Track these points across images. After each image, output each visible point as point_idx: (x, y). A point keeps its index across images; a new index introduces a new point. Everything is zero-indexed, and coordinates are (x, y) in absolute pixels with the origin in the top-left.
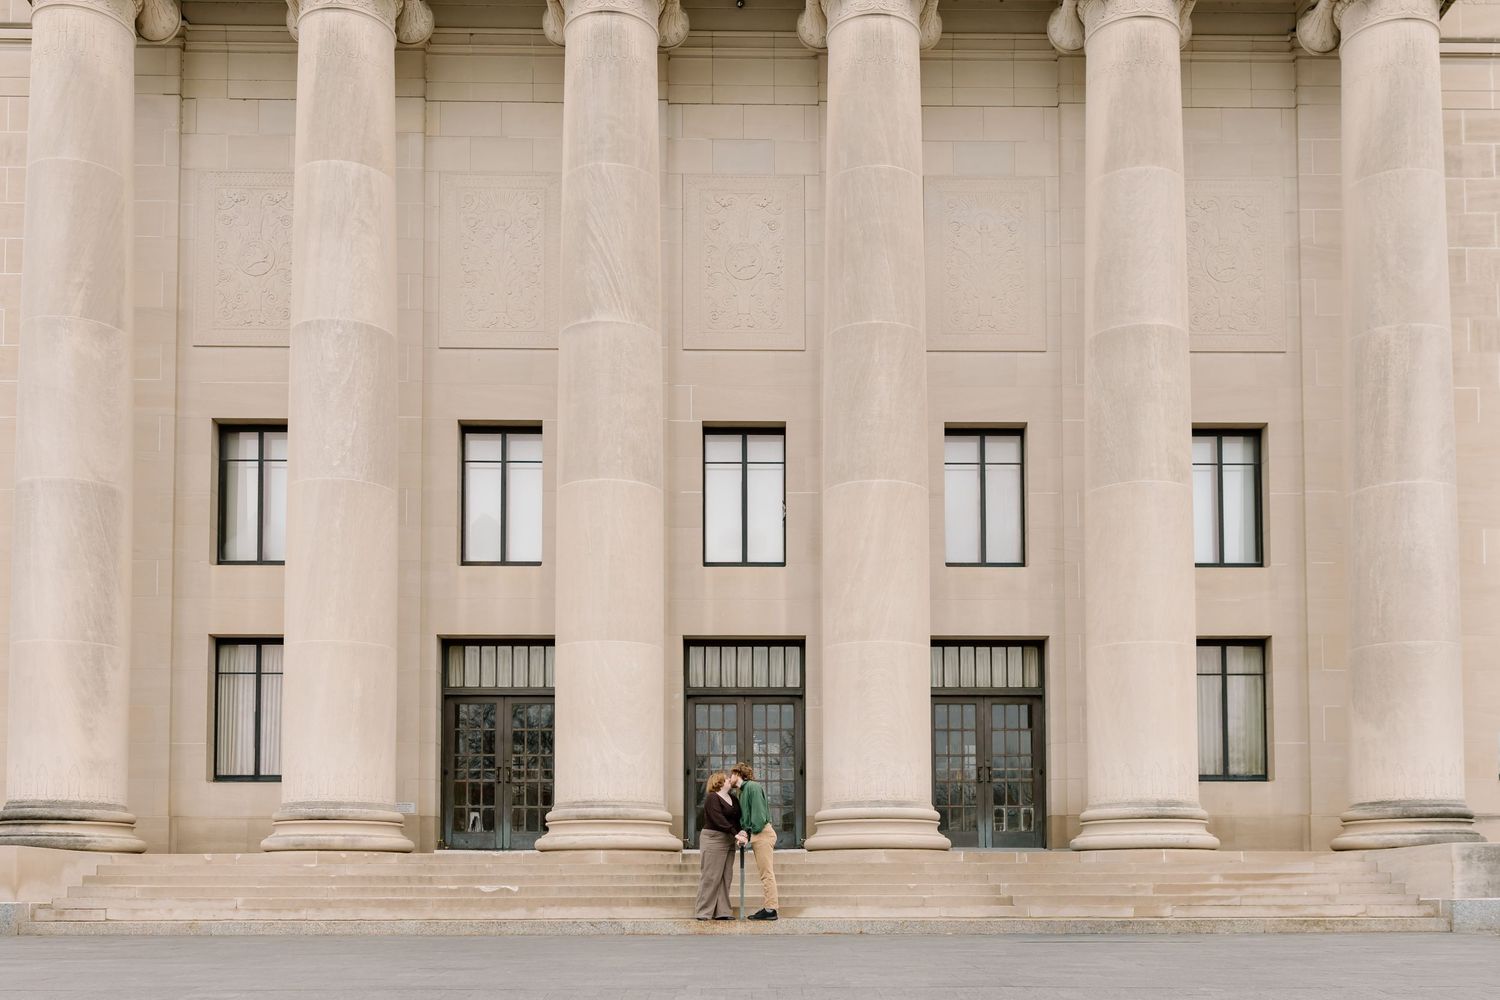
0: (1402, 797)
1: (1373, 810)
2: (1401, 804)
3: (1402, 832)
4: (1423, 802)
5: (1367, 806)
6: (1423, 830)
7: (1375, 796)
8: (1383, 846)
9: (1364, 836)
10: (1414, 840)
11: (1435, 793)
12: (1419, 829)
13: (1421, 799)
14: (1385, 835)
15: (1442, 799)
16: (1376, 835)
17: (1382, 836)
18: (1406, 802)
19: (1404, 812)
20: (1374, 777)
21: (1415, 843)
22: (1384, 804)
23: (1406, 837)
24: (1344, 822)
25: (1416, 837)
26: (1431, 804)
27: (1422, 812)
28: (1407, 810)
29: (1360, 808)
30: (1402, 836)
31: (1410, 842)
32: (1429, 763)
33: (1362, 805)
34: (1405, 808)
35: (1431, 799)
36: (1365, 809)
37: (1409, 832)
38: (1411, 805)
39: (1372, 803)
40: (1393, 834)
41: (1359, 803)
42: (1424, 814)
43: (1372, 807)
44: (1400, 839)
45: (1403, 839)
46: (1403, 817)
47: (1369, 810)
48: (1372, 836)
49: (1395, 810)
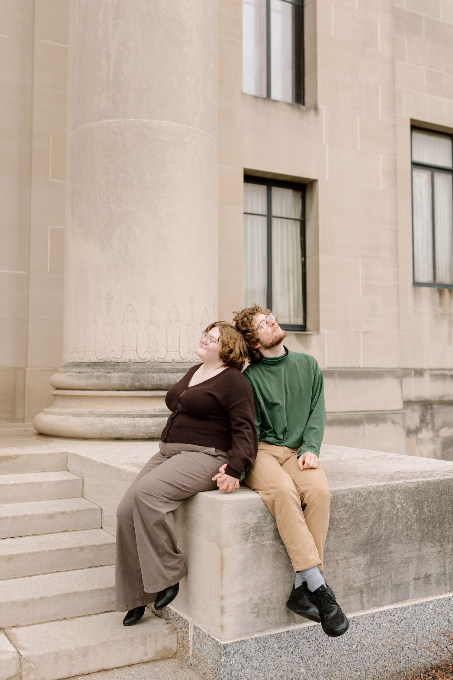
0: (133, 357)
1: (91, 375)
2: (131, 367)
3: (131, 413)
4: (163, 365)
5: (83, 368)
6: (161, 411)
7: (95, 352)
8: (101, 435)
9: (75, 417)
10: (149, 427)
11: (180, 351)
12: (156, 409)
13: (161, 361)
14: (106, 417)
15: (189, 361)
16: (92, 417)
17: (101, 418)
18: (138, 365)
19: (135, 380)
20: (96, 323)
21: (150, 434)
22: (108, 367)
23: (136, 422)
24: (58, 389)
25: (151, 423)
26: (174, 368)
27: (160, 382)
28: (139, 378)
29: (74, 370)
30: (131, 421)
31: (142, 431)
32: (173, 306)
33: (78, 365)
34: (137, 375)
35: (175, 361)
36: (81, 373)
37: (141, 414)
38: (146, 370)
39: (91, 363)
40: (118, 415)
41: (73, 362)
42: (163, 384)
43: (90, 369)
44: (128, 425)
45: (132, 425)
46: (133, 389)
47: (85, 374)
48: (87, 418)
49: (122, 376)
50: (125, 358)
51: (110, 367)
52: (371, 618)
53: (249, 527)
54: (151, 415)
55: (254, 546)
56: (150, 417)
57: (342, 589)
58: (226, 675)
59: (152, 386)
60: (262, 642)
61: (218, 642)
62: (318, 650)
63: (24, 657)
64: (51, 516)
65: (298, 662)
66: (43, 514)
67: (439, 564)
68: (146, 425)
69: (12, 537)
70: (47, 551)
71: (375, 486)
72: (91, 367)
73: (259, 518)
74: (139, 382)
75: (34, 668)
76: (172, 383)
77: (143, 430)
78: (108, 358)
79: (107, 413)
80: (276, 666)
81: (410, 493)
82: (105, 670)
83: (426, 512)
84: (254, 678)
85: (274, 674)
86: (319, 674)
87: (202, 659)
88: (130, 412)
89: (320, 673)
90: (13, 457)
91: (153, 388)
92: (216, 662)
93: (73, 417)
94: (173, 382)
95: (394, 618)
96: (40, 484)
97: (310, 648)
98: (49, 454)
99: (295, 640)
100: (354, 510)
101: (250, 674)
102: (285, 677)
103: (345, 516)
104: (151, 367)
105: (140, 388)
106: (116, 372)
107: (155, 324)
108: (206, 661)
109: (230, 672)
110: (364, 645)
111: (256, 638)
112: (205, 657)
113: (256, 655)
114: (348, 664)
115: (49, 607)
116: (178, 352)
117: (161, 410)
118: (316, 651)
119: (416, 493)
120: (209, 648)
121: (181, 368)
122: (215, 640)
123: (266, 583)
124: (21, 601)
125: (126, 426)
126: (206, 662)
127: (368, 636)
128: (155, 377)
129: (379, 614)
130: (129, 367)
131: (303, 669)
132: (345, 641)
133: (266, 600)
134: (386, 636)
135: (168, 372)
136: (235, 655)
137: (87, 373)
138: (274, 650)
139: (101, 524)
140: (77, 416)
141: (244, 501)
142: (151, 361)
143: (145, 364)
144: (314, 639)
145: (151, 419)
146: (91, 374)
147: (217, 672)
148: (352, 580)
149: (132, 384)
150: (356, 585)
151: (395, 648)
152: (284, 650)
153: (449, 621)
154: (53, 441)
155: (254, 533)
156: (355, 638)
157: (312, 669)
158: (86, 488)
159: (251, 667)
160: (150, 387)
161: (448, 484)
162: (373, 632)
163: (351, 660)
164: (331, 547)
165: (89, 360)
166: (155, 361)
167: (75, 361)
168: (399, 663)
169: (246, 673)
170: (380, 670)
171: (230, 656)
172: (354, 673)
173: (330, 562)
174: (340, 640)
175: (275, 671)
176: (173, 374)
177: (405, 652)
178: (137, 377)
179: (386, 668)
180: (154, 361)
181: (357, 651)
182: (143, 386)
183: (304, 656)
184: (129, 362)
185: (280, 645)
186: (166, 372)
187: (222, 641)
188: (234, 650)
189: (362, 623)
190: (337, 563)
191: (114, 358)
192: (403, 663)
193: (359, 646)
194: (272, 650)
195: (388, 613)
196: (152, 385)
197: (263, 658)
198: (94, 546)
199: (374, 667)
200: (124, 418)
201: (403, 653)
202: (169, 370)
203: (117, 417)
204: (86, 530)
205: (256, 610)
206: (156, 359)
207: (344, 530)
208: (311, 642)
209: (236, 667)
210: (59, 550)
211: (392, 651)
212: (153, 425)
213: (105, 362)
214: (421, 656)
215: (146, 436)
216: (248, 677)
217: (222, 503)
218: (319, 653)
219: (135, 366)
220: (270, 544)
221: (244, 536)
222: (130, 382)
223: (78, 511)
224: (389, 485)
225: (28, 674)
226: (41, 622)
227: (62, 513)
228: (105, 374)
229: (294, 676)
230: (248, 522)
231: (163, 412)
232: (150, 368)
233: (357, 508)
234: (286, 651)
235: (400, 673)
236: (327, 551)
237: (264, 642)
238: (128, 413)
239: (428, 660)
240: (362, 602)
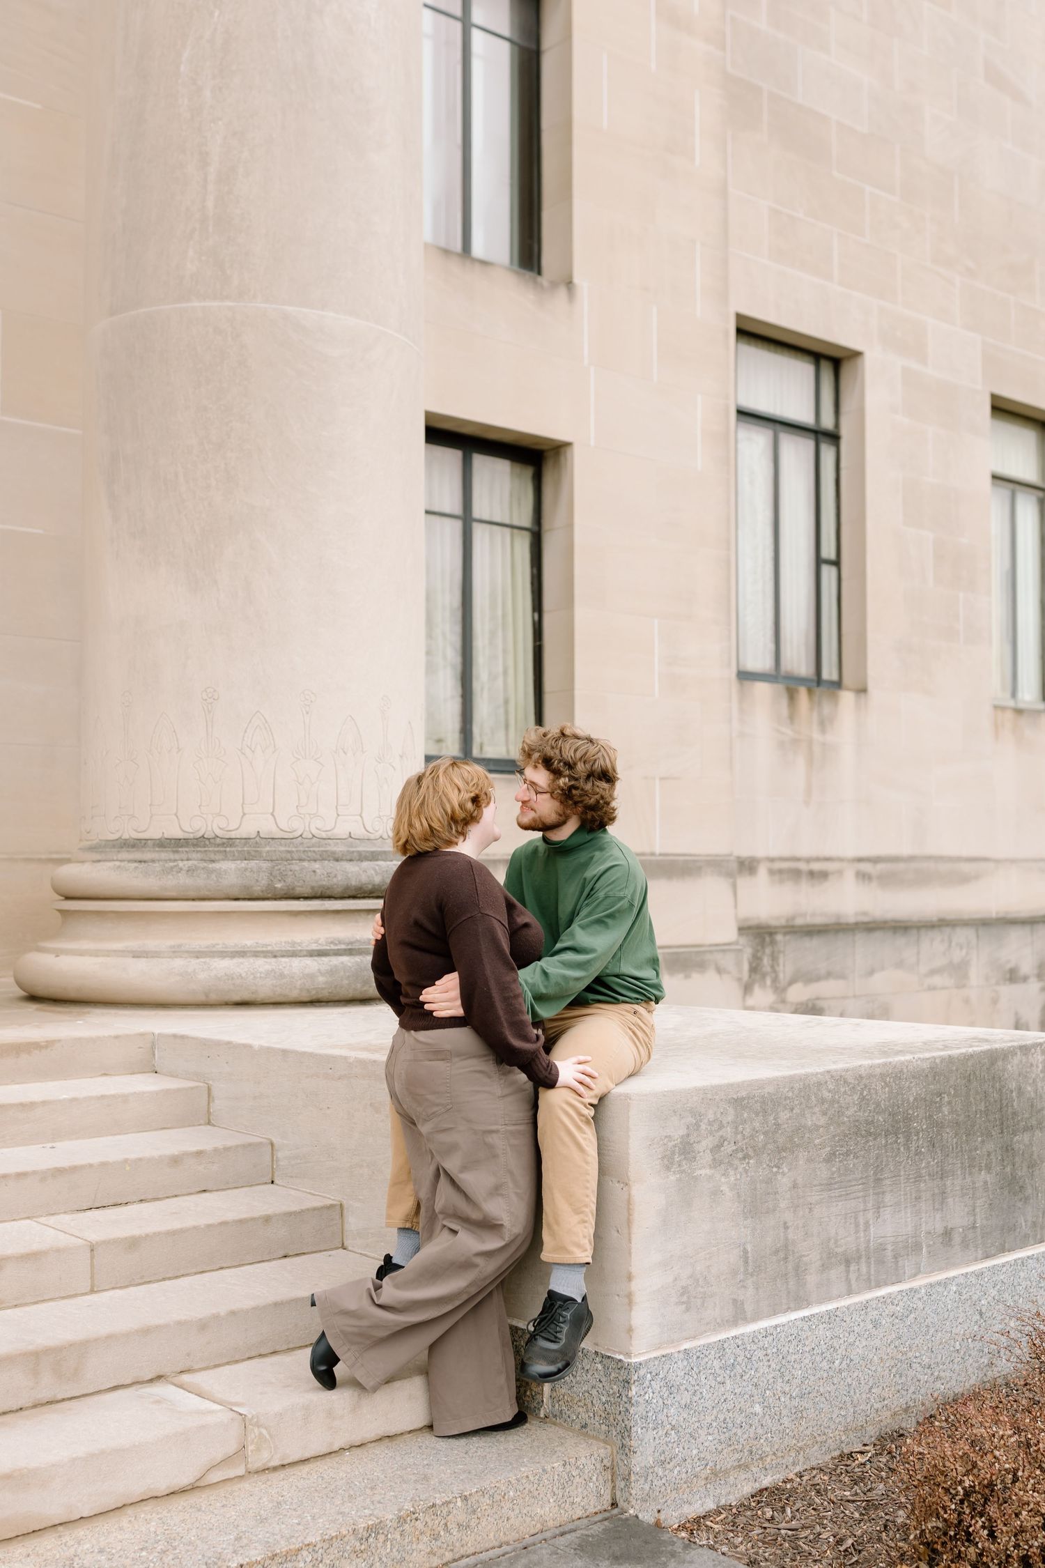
0: (266, 826)
1: (172, 868)
2: (263, 849)
3: (269, 948)
4: (329, 845)
5: (149, 851)
6: (332, 943)
7: (177, 817)
8: (207, 996)
9: (140, 959)
10: (311, 976)
11: (363, 815)
12: (320, 939)
13: (324, 836)
14: (213, 957)
15: (381, 837)
16: (181, 957)
17: (202, 960)
18: (278, 845)
19: (275, 877)
20: (178, 752)
21: (314, 992)
22: (210, 849)
23: (284, 967)
24: (68, 898)
25: (317, 968)
26: (353, 852)
27: (329, 880)
28: (284, 873)
29: (124, 855)
30: (273, 964)
31: (298, 986)
32: (349, 718)
33: (133, 846)
34: (277, 866)
35: (353, 836)
36: (145, 862)
37: (290, 949)
38: (295, 856)
39: (168, 841)
40: (242, 953)
41: (120, 838)
42: (335, 884)
43: (166, 854)
44: (268, 973)
45: (275, 973)
46: (270, 895)
47: (157, 865)
48: (168, 960)
49: (246, 869)
50: (248, 829)
51: (216, 849)
52: (863, 1310)
53: (673, 1143)
54: (313, 950)
55: (679, 1180)
56: (311, 956)
57: (818, 1257)
58: (638, 1419)
59: (311, 891)
60: (695, 1357)
61: (620, 1360)
62: (782, 1371)
63: (250, 1416)
64: (175, 1161)
65: (750, 1393)
66: (160, 1156)
67: (966, 1209)
68: (307, 971)
69: (100, 1206)
70: (202, 1227)
71: (868, 1065)
72: (169, 849)
73: (688, 1128)
74: (285, 881)
75: (268, 1437)
76: (354, 883)
77: (299, 982)
78: (210, 829)
79: (214, 949)
80: (716, 1402)
81: (921, 1078)
82: (389, 1437)
83: (946, 1113)
84: (682, 1424)
85: (713, 1417)
86: (783, 1415)
87: (577, 1399)
88: (267, 945)
89: (784, 1412)
90: (43, 1044)
91: (313, 895)
92: (616, 1399)
93: (135, 959)
94: (356, 881)
95: (898, 1308)
96: (125, 1098)
97: (770, 1366)
98: (117, 1037)
99: (747, 1353)
100: (835, 1111)
101: (676, 1417)
102: (730, 1422)
103: (823, 1121)
104: (307, 849)
105: (285, 894)
106: (228, 860)
107: (313, 756)
108: (588, 1401)
109: (644, 1413)
110: (851, 1360)
111: (686, 1349)
112: (586, 1394)
113: (684, 1382)
114: (827, 1395)
115: (246, 1330)
116: (359, 817)
117: (330, 940)
118: (777, 1372)
119: (930, 1079)
120: (597, 1376)
121: (367, 852)
122: (612, 1358)
123: (701, 1248)
124: (194, 1320)
125: (262, 975)
126: (590, 1405)
127: (857, 1343)
128: (318, 871)
129: (875, 1302)
130: (259, 849)
131: (757, 1405)
132: (822, 1353)
133: (700, 1280)
134: (885, 1344)
135: (342, 860)
136: (652, 1382)
137: (161, 863)
138: (713, 1371)
139: (270, 1175)
140: (144, 957)
141: (664, 1095)
142: (303, 836)
143: (293, 843)
144: (775, 1350)
145: (316, 960)
146: (172, 864)
147: (619, 1418)
148: (833, 1241)
149: (269, 885)
150: (839, 1250)
151: (899, 1364)
152: (728, 1372)
153: (981, 1314)
154: (89, 1013)
155: (680, 1155)
156: (838, 1347)
157: (772, 1406)
158: (217, 1105)
159: (677, 1404)
160: (306, 891)
161: (979, 1061)
162: (866, 1336)
163: (831, 1388)
164: (801, 1180)
165: (163, 833)
166: (314, 836)
167: (126, 836)
168: (906, 1392)
169: (669, 1415)
170: (876, 1406)
171: (644, 1385)
172: (837, 1411)
173: (798, 1206)
174: (815, 1352)
175: (715, 1411)
176: (351, 863)
177: (914, 1372)
178: (279, 870)
179: (886, 1402)
180: (310, 836)
181: (840, 1371)
182: (293, 889)
183: (760, 1383)
184: (258, 839)
185: (723, 1362)
186: (337, 860)
187: (630, 1357)
188: (651, 1373)
189: (848, 1320)
190: (810, 1209)
191: (221, 829)
192: (910, 1391)
193: (845, 1362)
194: (710, 1371)
195: (889, 1301)
196: (313, 888)
197: (697, 1388)
198: (290, 1214)
199: (867, 1401)
200: (254, 958)
201: (911, 1373)
202: (343, 854)
203: (239, 957)
204: (242, 1187)
205: (685, 1299)
206: (315, 832)
207: (820, 1147)
208: (771, 1355)
209: (653, 1406)
210: (224, 1224)
211: (894, 1370)
212: (320, 973)
213: (200, 838)
214: (938, 1378)
215: (305, 998)
216: (673, 1423)
217: (630, 1099)
218: (782, 1376)
219: (271, 847)
220: (706, 1175)
221: (665, 1160)
222: (263, 882)
223: (227, 1149)
224: (890, 1063)
225: (258, 1449)
226: (233, 1359)
227: (197, 1153)
228: (205, 864)
229: (744, 1420)
230: (672, 1134)
231: (336, 945)
232: (304, 851)
233: (841, 1107)
234: (732, 1374)
235: (906, 1410)
236: (794, 1188)
237: (698, 1357)
238: (262, 947)
239: (948, 1386)
240: (848, 1280)
